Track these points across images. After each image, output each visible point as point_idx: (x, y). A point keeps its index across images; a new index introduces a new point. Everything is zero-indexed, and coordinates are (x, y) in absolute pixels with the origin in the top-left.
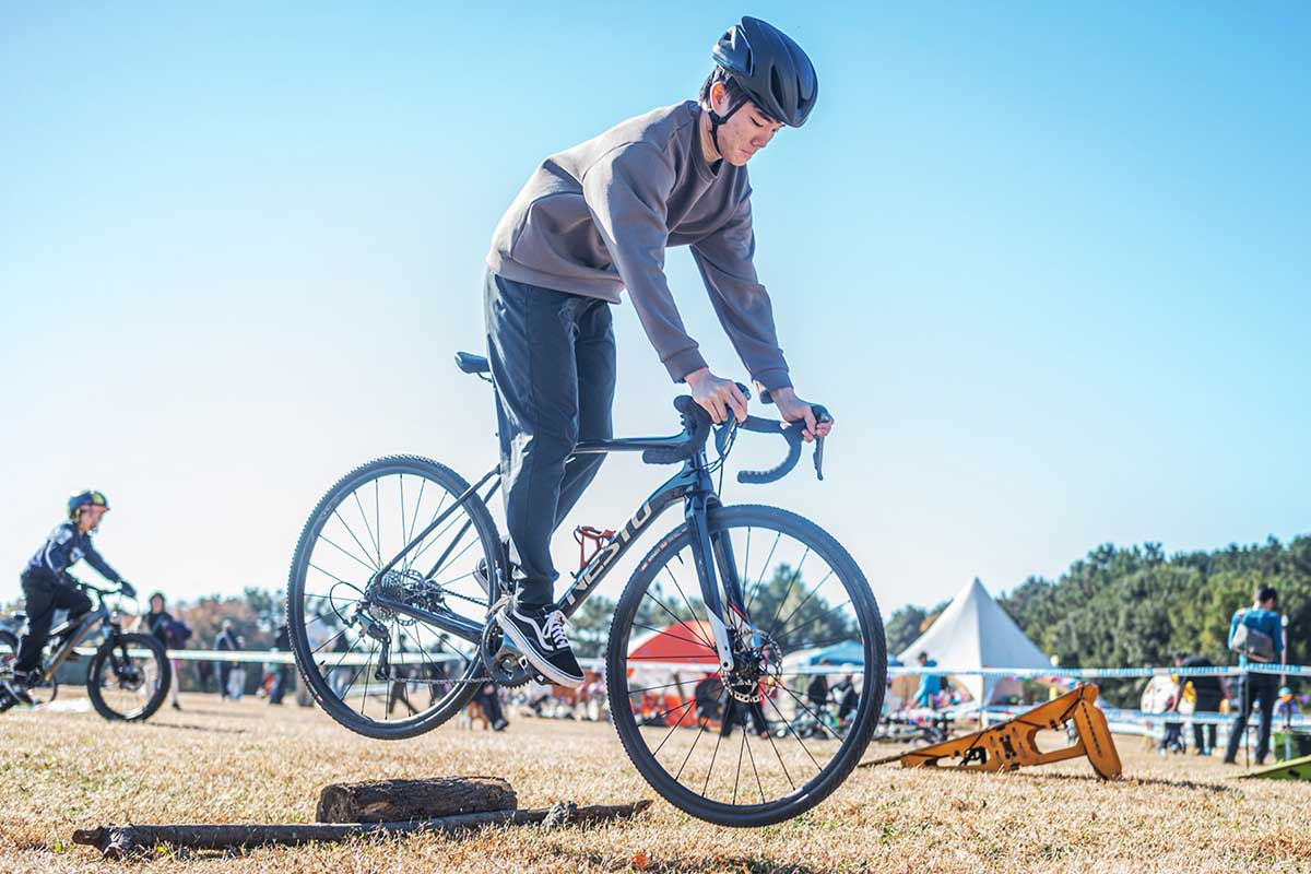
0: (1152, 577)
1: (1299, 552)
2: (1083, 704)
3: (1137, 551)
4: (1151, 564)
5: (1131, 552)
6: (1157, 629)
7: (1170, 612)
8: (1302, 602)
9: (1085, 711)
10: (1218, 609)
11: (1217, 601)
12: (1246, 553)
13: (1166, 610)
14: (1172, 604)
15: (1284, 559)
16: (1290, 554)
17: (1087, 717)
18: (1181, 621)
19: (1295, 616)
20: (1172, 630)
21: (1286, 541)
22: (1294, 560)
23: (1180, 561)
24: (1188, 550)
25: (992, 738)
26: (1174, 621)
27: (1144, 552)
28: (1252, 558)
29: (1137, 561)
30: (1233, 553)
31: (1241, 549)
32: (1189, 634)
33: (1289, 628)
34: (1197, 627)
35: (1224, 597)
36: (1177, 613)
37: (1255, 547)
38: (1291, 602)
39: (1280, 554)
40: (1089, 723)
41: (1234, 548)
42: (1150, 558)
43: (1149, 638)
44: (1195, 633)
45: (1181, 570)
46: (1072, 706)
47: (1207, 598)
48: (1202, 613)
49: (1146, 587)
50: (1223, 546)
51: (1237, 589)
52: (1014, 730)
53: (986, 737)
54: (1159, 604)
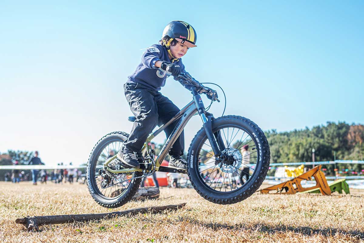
0: (274, 139)
1: (315, 131)
2: (319, 172)
3: (269, 132)
4: (274, 135)
5: (268, 132)
6: (276, 154)
7: (280, 149)
8: (318, 145)
9: (320, 174)
10: (294, 148)
11: (294, 145)
12: (299, 132)
13: (279, 149)
14: (280, 146)
15: (310, 133)
16: (312, 132)
17: (321, 176)
18: (283, 152)
19: (316, 149)
20: (281, 154)
21: (311, 128)
22: (313, 133)
23: (281, 134)
24: (283, 131)
25: (289, 184)
26: (281, 152)
27: (271, 132)
28: (301, 133)
29: (269, 135)
30: (296, 132)
31: (297, 131)
32: (286, 155)
33: (315, 153)
34: (288, 153)
35: (296, 144)
36: (282, 149)
37: (302, 130)
38: (315, 145)
39: (309, 131)
40: (321, 177)
41: (296, 131)
42: (273, 134)
43: (274, 157)
44: (287, 155)
45: (282, 137)
46: (316, 172)
47: (291, 144)
48: (289, 149)
49: (273, 142)
50: (293, 130)
51: (299, 142)
52: (297, 181)
53: (288, 183)
54: (277, 147)
